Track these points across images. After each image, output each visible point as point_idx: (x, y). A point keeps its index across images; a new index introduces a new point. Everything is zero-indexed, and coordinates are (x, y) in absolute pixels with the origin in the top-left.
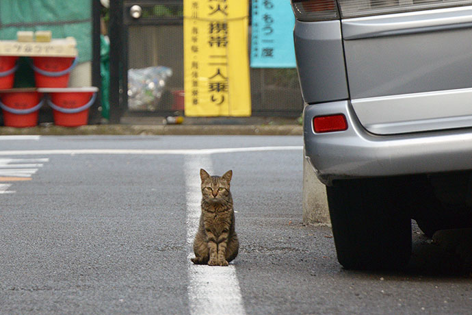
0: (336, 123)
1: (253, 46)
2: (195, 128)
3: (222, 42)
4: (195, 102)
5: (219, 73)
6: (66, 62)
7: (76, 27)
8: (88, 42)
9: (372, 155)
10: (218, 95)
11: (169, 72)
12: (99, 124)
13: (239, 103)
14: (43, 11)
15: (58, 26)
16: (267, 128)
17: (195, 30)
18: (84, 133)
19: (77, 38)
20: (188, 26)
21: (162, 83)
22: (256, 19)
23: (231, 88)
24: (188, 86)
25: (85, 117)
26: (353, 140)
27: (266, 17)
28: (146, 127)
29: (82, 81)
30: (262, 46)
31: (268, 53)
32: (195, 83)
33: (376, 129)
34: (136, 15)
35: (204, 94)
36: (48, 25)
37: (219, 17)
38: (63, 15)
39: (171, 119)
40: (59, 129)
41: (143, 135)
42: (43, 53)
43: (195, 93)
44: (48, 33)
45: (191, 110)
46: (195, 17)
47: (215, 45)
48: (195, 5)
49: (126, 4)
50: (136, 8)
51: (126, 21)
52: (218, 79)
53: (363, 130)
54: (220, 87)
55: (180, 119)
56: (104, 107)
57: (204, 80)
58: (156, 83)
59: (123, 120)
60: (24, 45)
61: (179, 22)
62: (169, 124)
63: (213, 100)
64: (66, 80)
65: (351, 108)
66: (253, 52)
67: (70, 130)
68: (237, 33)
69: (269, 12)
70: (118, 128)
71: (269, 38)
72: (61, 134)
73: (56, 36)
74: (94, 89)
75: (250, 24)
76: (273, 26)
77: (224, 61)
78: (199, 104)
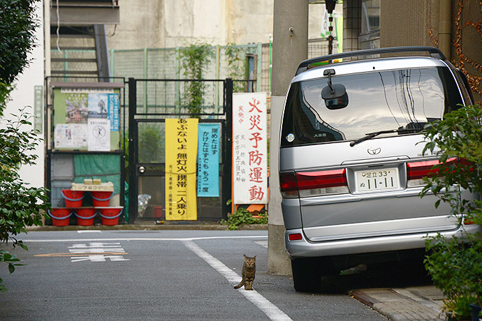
0: (298, 237)
1: (199, 187)
2: (170, 226)
3: (184, 185)
4: (170, 213)
5: (182, 199)
6: (108, 194)
7: (112, 177)
8: (118, 184)
9: (311, 249)
10: (181, 210)
11: (150, 197)
12: (123, 224)
13: (192, 214)
14: (97, 168)
15: (104, 176)
16: (205, 226)
17: (171, 179)
18: (117, 229)
19: (113, 182)
20: (167, 177)
21: (146, 202)
22: (200, 173)
23: (187, 207)
24: (167, 206)
25: (117, 221)
26: (304, 243)
27: (205, 173)
28: (147, 226)
29: (115, 203)
30: (202, 186)
31: (206, 190)
32: (171, 204)
33: (312, 239)
34: (142, 171)
35: (175, 210)
36: (98, 176)
37: (182, 172)
38: (106, 171)
39: (158, 222)
40: (105, 227)
41: (145, 230)
42: (97, 190)
43: (170, 209)
44: (99, 180)
45: (168, 217)
46: (171, 172)
47: (180, 186)
48: (171, 166)
49: (137, 166)
50: (142, 168)
51: (137, 174)
52: (182, 202)
53: (307, 239)
54: (183, 206)
55: (163, 222)
56: (126, 216)
57: (174, 203)
58: (144, 203)
59: (135, 222)
60: (88, 186)
61: (163, 174)
62: (157, 224)
63: (179, 212)
64: (108, 203)
65: (303, 231)
66: (199, 190)
67: (110, 227)
68: (191, 180)
69: (206, 170)
70: (133, 226)
71: (206, 182)
72: (106, 229)
73: (103, 181)
74: (122, 207)
75: (197, 175)
76: (208, 177)
77: (185, 193)
78: (172, 214)
